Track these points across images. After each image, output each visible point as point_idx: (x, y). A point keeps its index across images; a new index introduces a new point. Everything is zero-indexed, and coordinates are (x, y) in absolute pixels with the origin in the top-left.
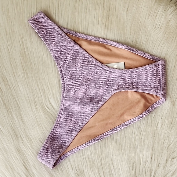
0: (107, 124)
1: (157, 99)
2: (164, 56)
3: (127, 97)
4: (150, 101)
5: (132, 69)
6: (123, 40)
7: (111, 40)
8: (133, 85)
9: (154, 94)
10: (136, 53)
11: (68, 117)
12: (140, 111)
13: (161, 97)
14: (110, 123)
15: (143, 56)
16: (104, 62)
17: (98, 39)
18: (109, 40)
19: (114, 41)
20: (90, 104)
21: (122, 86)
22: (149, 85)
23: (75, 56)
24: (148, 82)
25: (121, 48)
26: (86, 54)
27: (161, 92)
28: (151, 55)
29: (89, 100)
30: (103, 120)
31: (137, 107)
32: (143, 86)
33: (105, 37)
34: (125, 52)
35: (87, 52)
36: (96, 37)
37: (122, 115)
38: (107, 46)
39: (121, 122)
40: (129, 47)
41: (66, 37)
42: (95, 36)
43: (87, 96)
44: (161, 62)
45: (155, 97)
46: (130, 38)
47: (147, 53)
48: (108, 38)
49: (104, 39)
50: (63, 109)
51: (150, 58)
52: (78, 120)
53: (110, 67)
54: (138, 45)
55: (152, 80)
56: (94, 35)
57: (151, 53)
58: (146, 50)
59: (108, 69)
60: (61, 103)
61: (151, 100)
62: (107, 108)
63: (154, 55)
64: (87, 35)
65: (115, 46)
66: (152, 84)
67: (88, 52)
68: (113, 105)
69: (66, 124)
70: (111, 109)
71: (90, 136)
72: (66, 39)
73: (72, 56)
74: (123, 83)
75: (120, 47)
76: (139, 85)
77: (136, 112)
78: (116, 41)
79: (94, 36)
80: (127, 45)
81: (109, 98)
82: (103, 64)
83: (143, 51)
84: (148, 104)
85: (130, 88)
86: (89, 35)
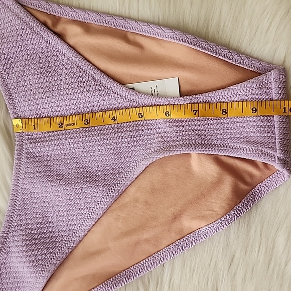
0: (137, 244)
1: (268, 172)
2: (282, 57)
3: (189, 170)
4: (248, 179)
5: (198, 96)
6: (172, 19)
7: (143, 21)
8: (203, 137)
9: (260, 160)
10: (209, 53)
11: (30, 226)
12: (225, 205)
13: (277, 166)
14: (147, 241)
15: (226, 59)
16: (125, 79)
17: (107, 18)
18: (136, 20)
19: (148, 23)
20: (89, 190)
21: (173, 141)
22: (245, 135)
23: (47, 65)
24: (241, 129)
25: (167, 39)
26: (76, 59)
27: (278, 154)
28: (249, 56)
29: (85, 180)
30: (127, 233)
31: (214, 196)
32: (229, 140)
33: (125, 11)
34: (178, 49)
35: (80, 54)
36: (103, 13)
37: (176, 217)
38: (131, 37)
39: (173, 236)
40: (190, 37)
41: (23, 14)
42: (99, 10)
43: (82, 170)
44: (273, 75)
45: (261, 166)
46: (190, 14)
47: (238, 52)
48: (134, 14)
49: (124, 18)
50: (18, 203)
51: (245, 64)
52: (57, 234)
53: (140, 92)
54: (212, 30)
55: (251, 124)
56: (95, 9)
57: (248, 51)
58: (234, 43)
59: (135, 98)
60: (12, 187)
61: (251, 175)
62: (136, 200)
63: (255, 55)
64: (79, 8)
65: (152, 35)
66: (252, 134)
67: (82, 52)
68: (153, 191)
69: (24, 243)
70: (147, 203)
71: (94, 276)
72: (21, 19)
73: (38, 65)
74: (175, 134)
75: (164, 39)
76: (219, 137)
77: (212, 210)
78: (153, 23)
79: (97, 12)
80: (183, 30)
81: (139, 173)
82: (122, 83)
83: (228, 47)
84: (243, 186)
85: (196, 145)
86: (84, 10)
